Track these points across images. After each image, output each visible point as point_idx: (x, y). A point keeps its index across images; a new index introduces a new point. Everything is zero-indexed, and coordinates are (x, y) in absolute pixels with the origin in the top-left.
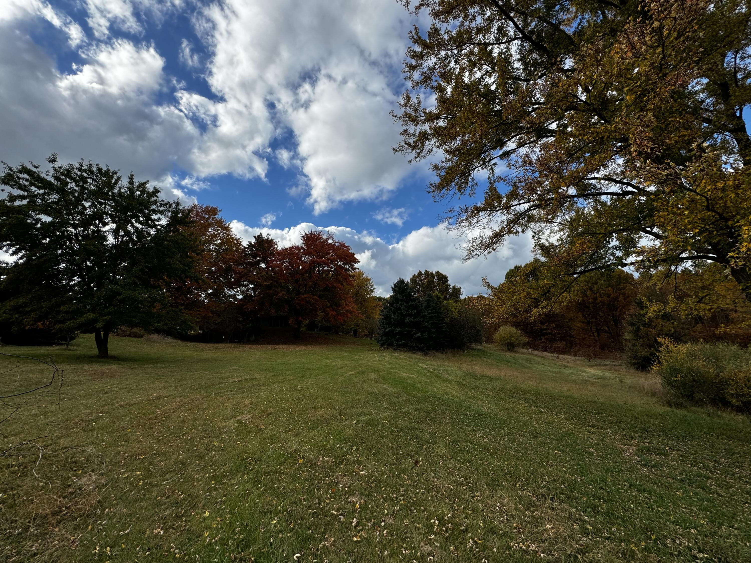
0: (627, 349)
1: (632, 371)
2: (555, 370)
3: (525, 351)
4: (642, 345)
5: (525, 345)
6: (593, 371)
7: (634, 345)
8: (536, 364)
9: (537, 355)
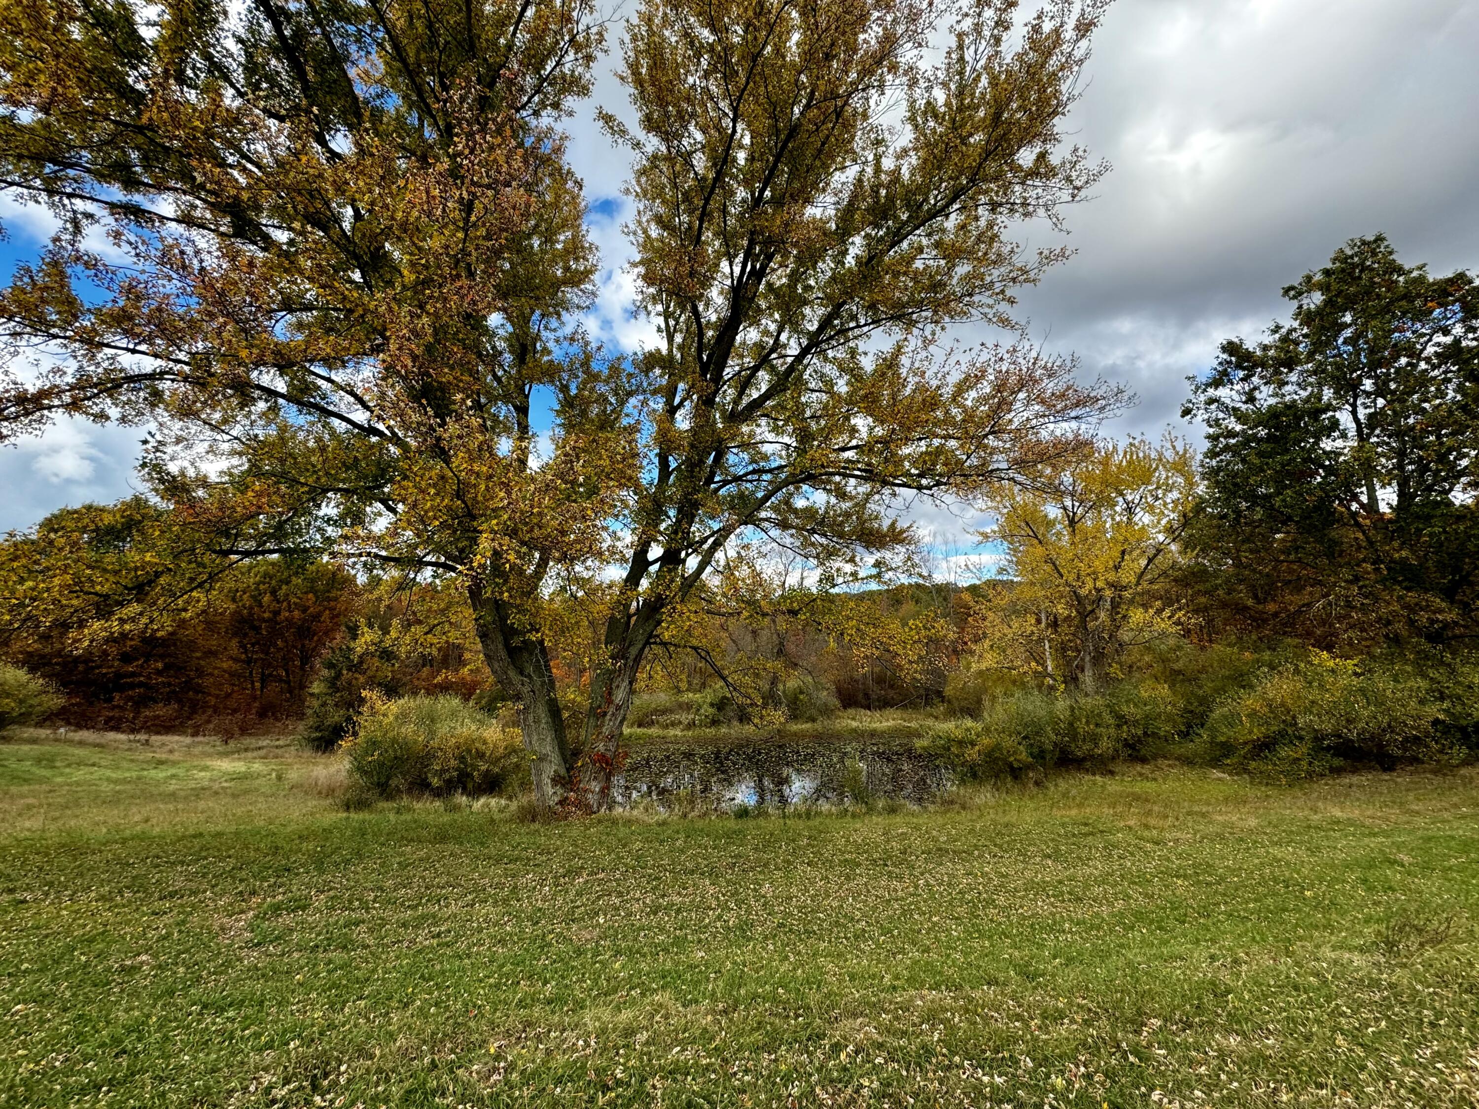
0: (309, 712)
1: (308, 753)
2: (127, 775)
3: (43, 733)
4: (336, 705)
5: (49, 719)
6: (227, 765)
7: (324, 704)
8: (69, 766)
9: (81, 743)
